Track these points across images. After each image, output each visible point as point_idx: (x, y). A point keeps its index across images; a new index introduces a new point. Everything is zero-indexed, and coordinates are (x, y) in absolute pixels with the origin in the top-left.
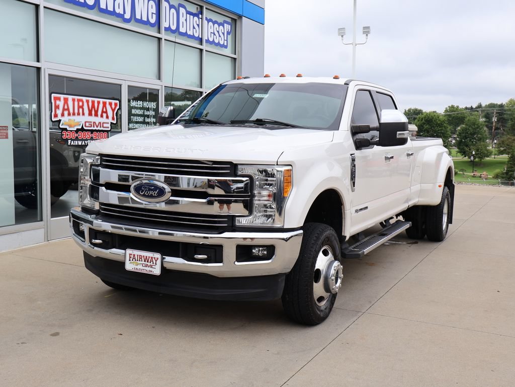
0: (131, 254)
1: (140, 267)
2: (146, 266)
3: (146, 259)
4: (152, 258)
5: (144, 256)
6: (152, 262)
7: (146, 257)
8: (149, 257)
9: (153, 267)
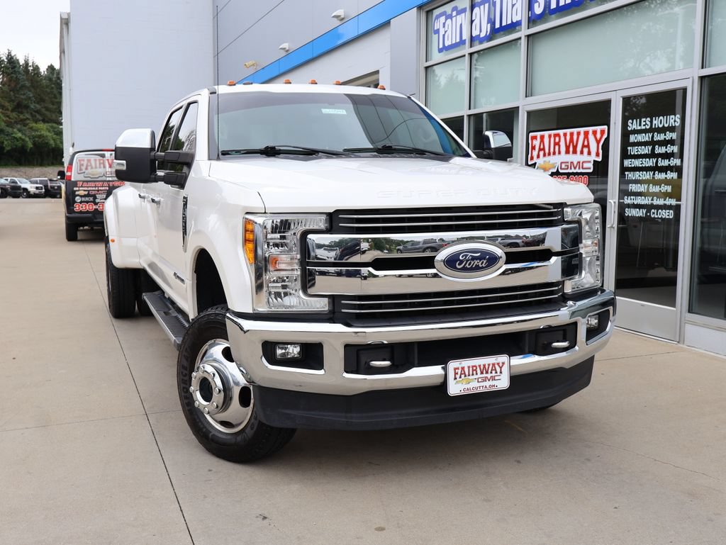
0: (458, 369)
1: (474, 384)
2: (485, 380)
3: (484, 370)
4: (494, 365)
5: (480, 366)
6: (494, 372)
7: (484, 366)
8: (489, 365)
9: (496, 378)
